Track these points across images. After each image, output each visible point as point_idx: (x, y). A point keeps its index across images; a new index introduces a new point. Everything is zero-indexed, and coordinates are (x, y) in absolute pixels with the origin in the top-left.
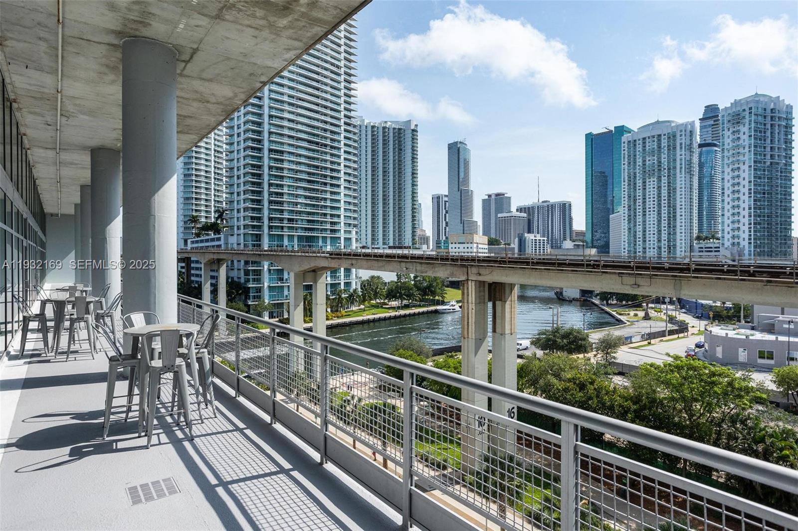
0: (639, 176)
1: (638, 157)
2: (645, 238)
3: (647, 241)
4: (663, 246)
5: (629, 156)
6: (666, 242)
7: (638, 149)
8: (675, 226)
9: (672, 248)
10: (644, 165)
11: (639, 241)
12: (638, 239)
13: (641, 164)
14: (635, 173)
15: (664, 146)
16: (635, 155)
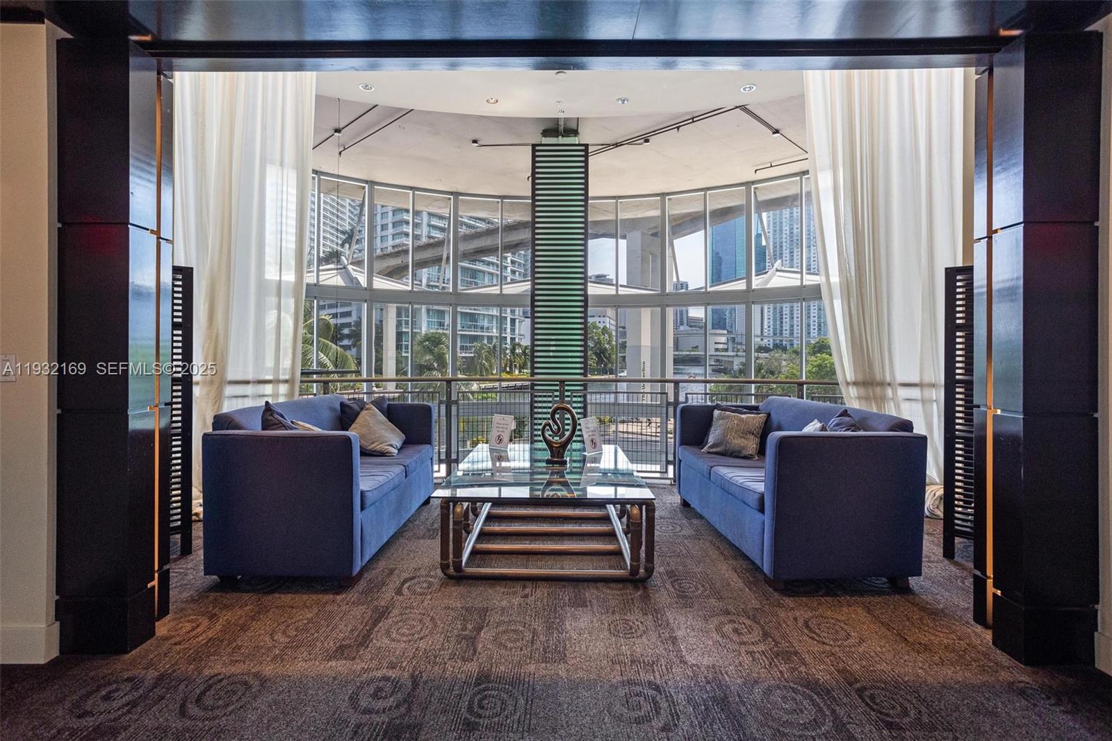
0: (786, 246)
1: (784, 224)
2: (792, 314)
3: (795, 318)
4: (812, 323)
5: (775, 223)
6: (816, 319)
7: (784, 216)
9: (822, 325)
10: (792, 233)
11: (786, 318)
12: (784, 316)
13: (788, 232)
14: (781, 243)
16: (781, 223)
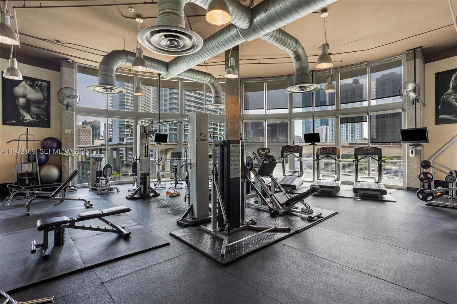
8: (355, 133)
15: (349, 96)
